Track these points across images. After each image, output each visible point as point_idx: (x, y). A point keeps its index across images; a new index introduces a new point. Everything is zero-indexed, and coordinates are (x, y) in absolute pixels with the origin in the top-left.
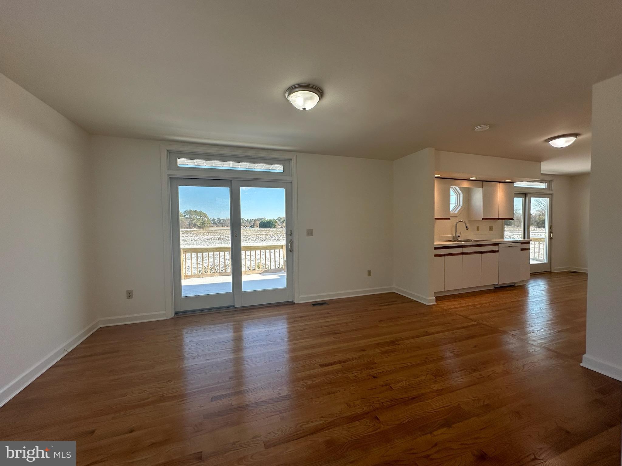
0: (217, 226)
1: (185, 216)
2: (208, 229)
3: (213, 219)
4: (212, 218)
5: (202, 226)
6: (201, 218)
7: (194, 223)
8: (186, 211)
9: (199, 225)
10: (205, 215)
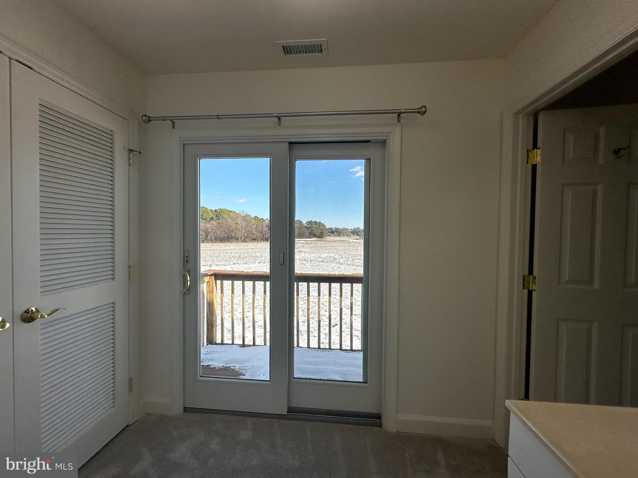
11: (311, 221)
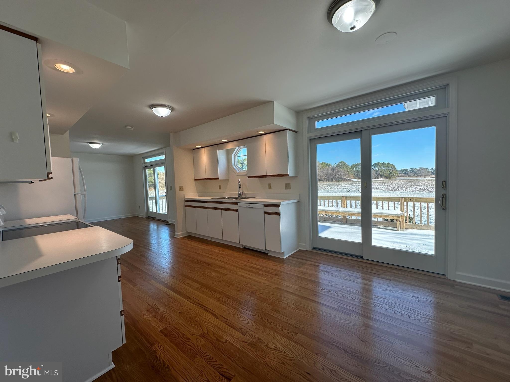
0: (410, 176)
1: (374, 168)
2: (395, 179)
3: (406, 169)
4: (404, 169)
5: (389, 176)
6: (389, 169)
7: (381, 174)
8: (374, 164)
9: (386, 176)
10: (393, 166)
11: (379, 163)
